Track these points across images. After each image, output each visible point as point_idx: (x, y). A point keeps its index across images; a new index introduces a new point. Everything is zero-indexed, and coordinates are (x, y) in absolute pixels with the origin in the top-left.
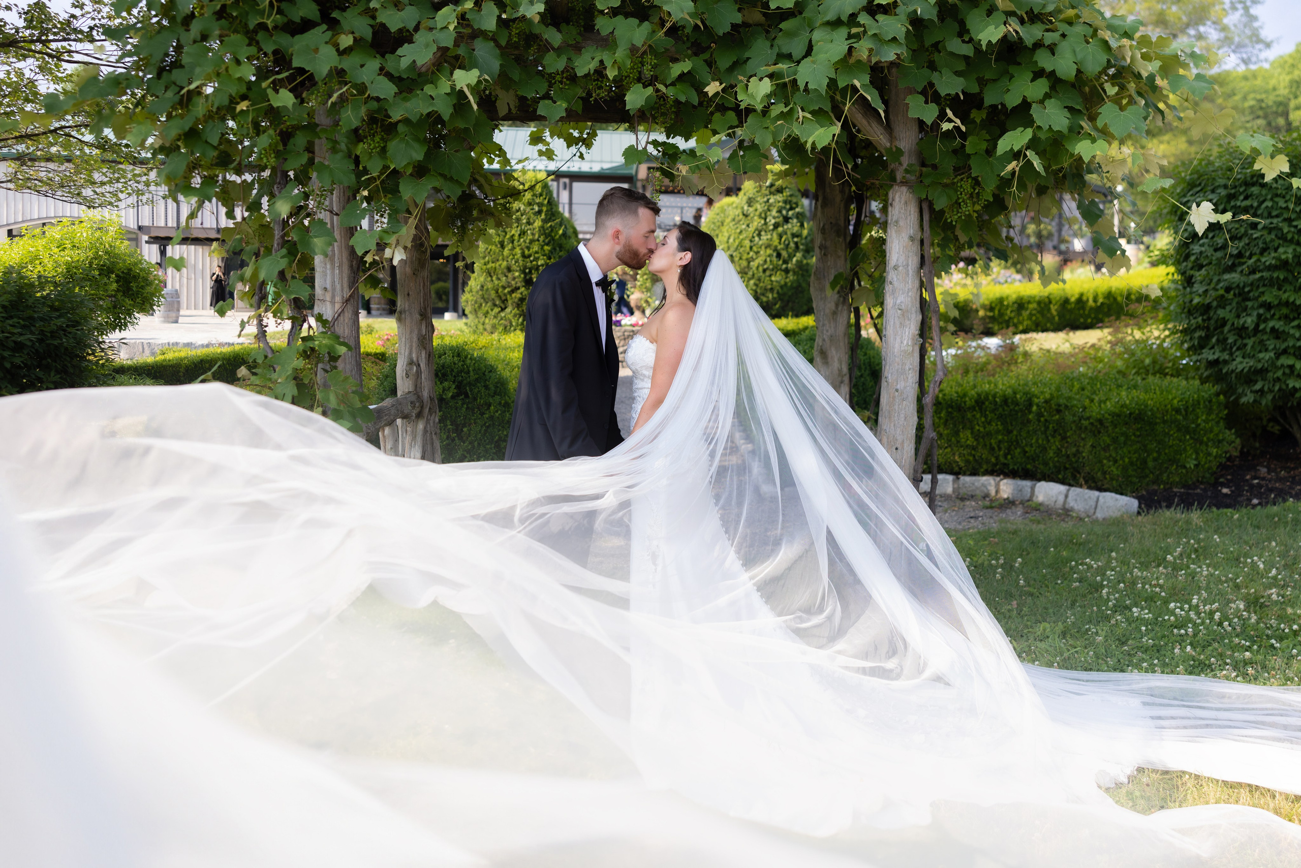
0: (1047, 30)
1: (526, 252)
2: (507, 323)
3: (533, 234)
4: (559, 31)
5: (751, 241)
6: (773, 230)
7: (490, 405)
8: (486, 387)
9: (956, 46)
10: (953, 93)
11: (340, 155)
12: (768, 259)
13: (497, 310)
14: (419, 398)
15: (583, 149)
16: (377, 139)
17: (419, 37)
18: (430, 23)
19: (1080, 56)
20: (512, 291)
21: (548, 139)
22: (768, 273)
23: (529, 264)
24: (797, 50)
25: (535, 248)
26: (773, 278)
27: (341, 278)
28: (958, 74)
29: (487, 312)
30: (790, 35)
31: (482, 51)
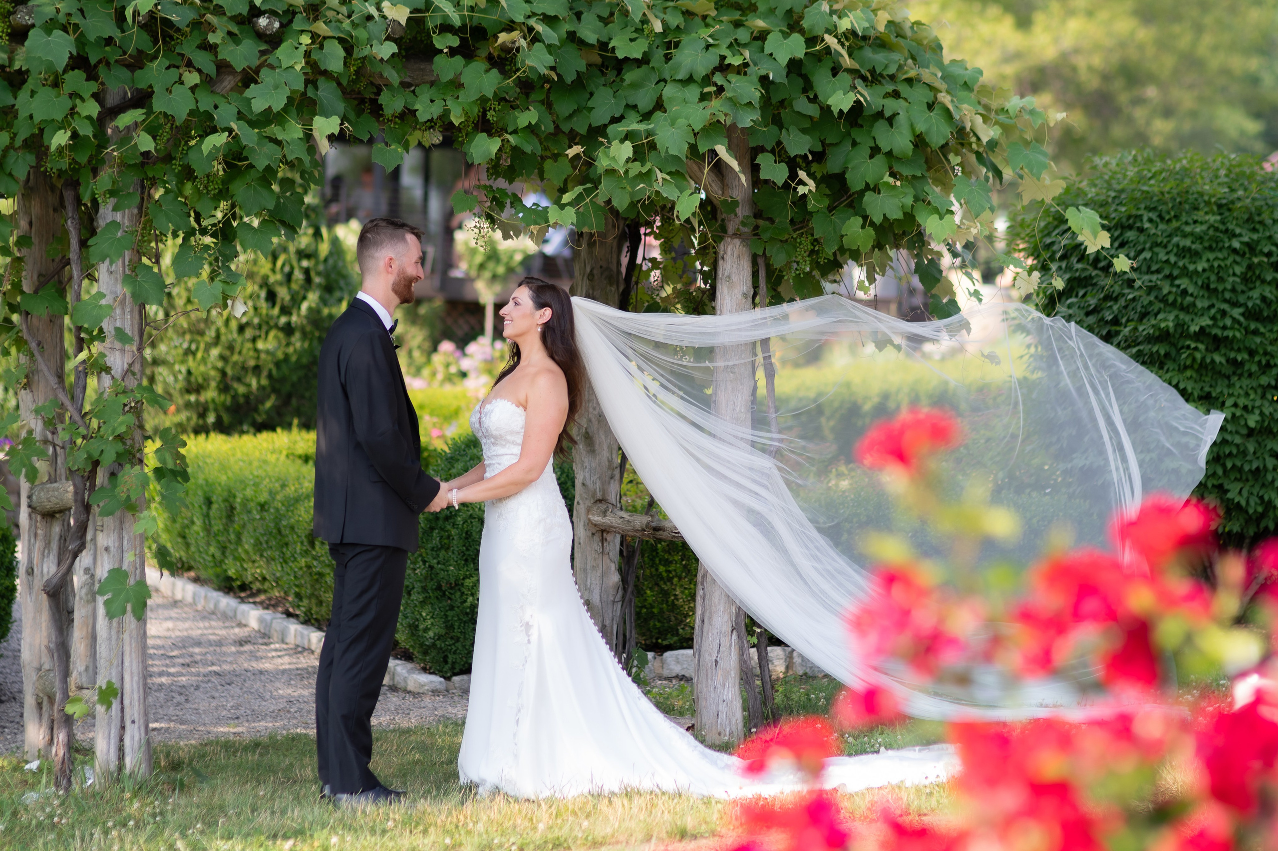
0: (889, 96)
9: (802, 105)
10: (801, 152)
17: (266, 76)
19: (920, 124)
28: (804, 131)
30: (635, 86)
31: (326, 92)
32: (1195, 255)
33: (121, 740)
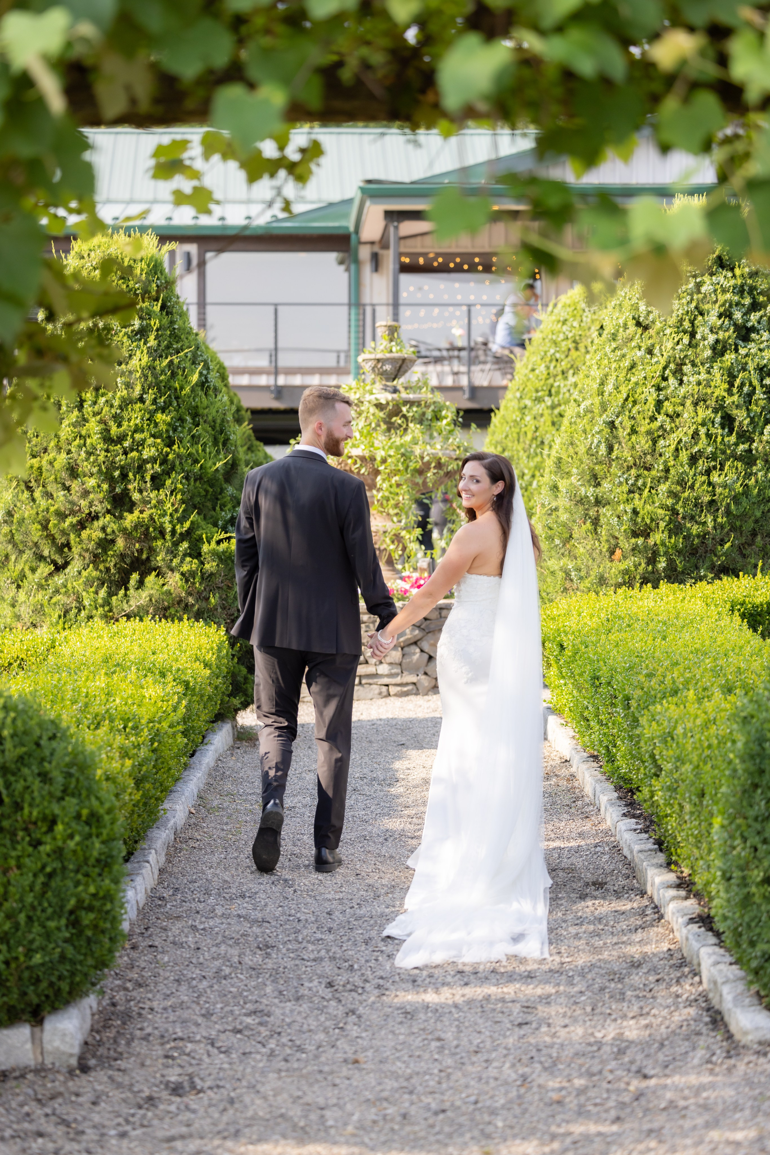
1: (114, 430)
2: (70, 601)
3: (129, 386)
5: (659, 389)
6: (713, 359)
7: (53, 822)
8: (44, 777)
12: (703, 431)
13: (44, 569)
20: (81, 525)
21: (199, 164)
22: (702, 465)
23: (121, 459)
25: (135, 418)
26: (715, 477)
29: (23, 576)
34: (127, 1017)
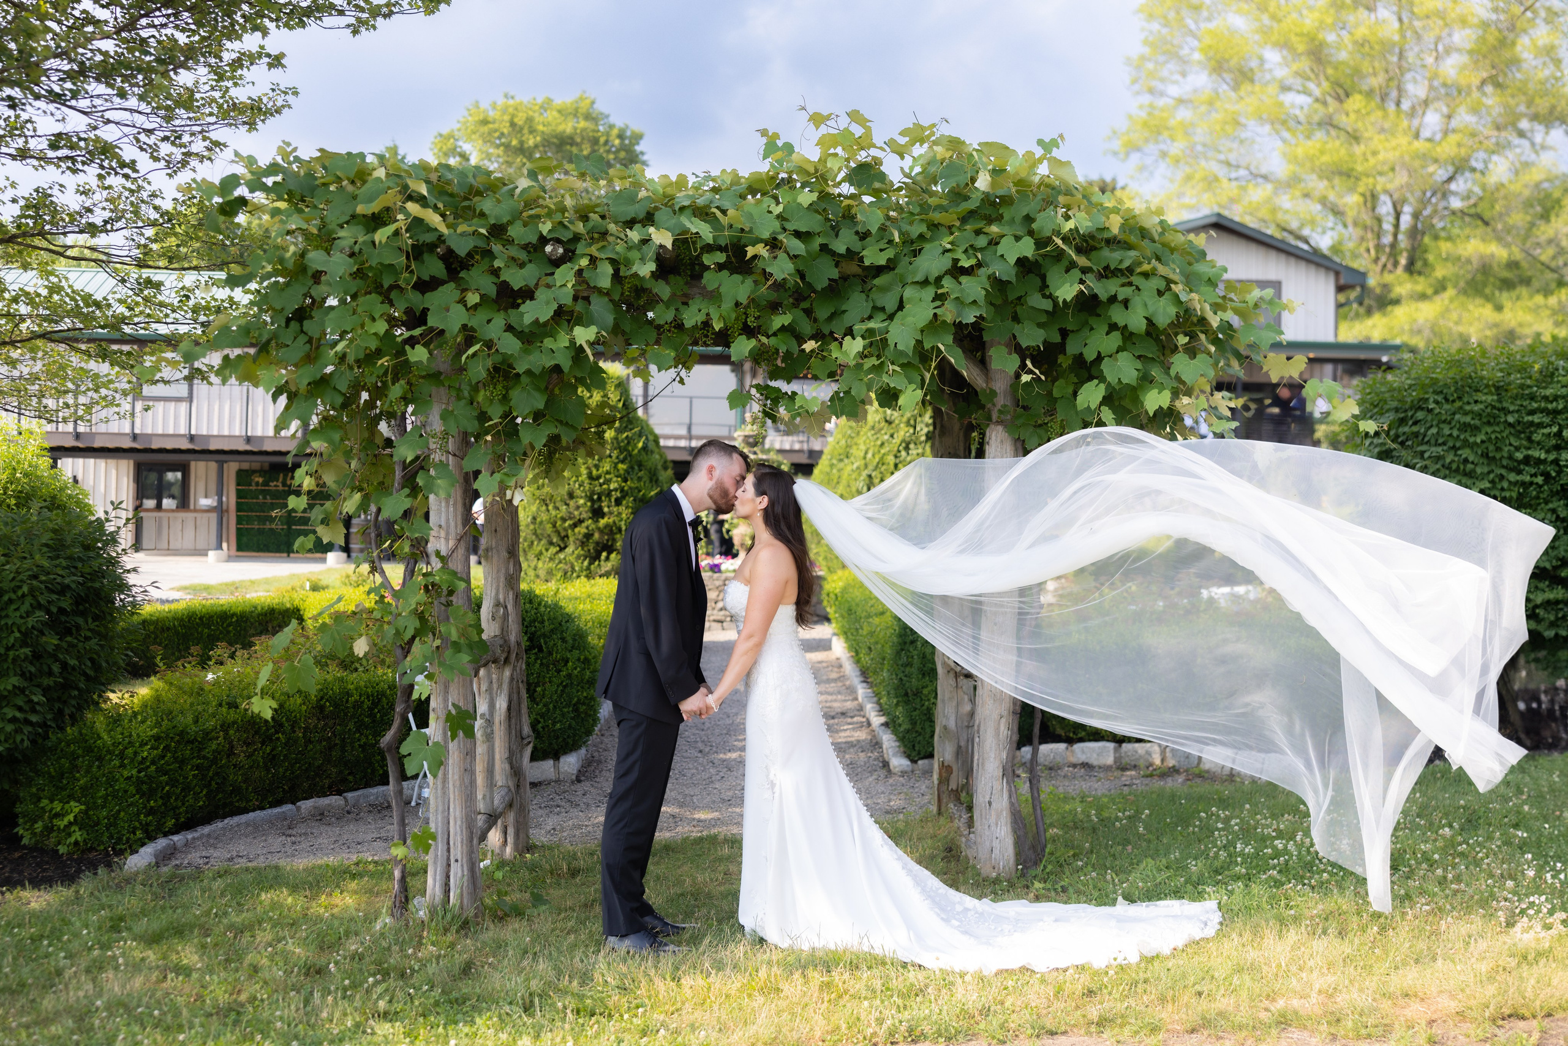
0: (1123, 285)
1: (595, 472)
2: (568, 568)
4: (668, 283)
7: (567, 661)
8: (563, 640)
9: (1037, 301)
10: (1034, 344)
11: (463, 402)
13: (553, 550)
14: (506, 641)
15: (683, 373)
16: (499, 387)
17: (541, 294)
18: (549, 279)
19: (1151, 309)
20: (575, 525)
23: (598, 489)
24: (891, 305)
25: (606, 466)
27: (455, 516)
28: (1040, 325)
29: (541, 553)
30: (884, 289)
31: (599, 307)
32: (1475, 429)
33: (448, 877)
34: (599, 762)
